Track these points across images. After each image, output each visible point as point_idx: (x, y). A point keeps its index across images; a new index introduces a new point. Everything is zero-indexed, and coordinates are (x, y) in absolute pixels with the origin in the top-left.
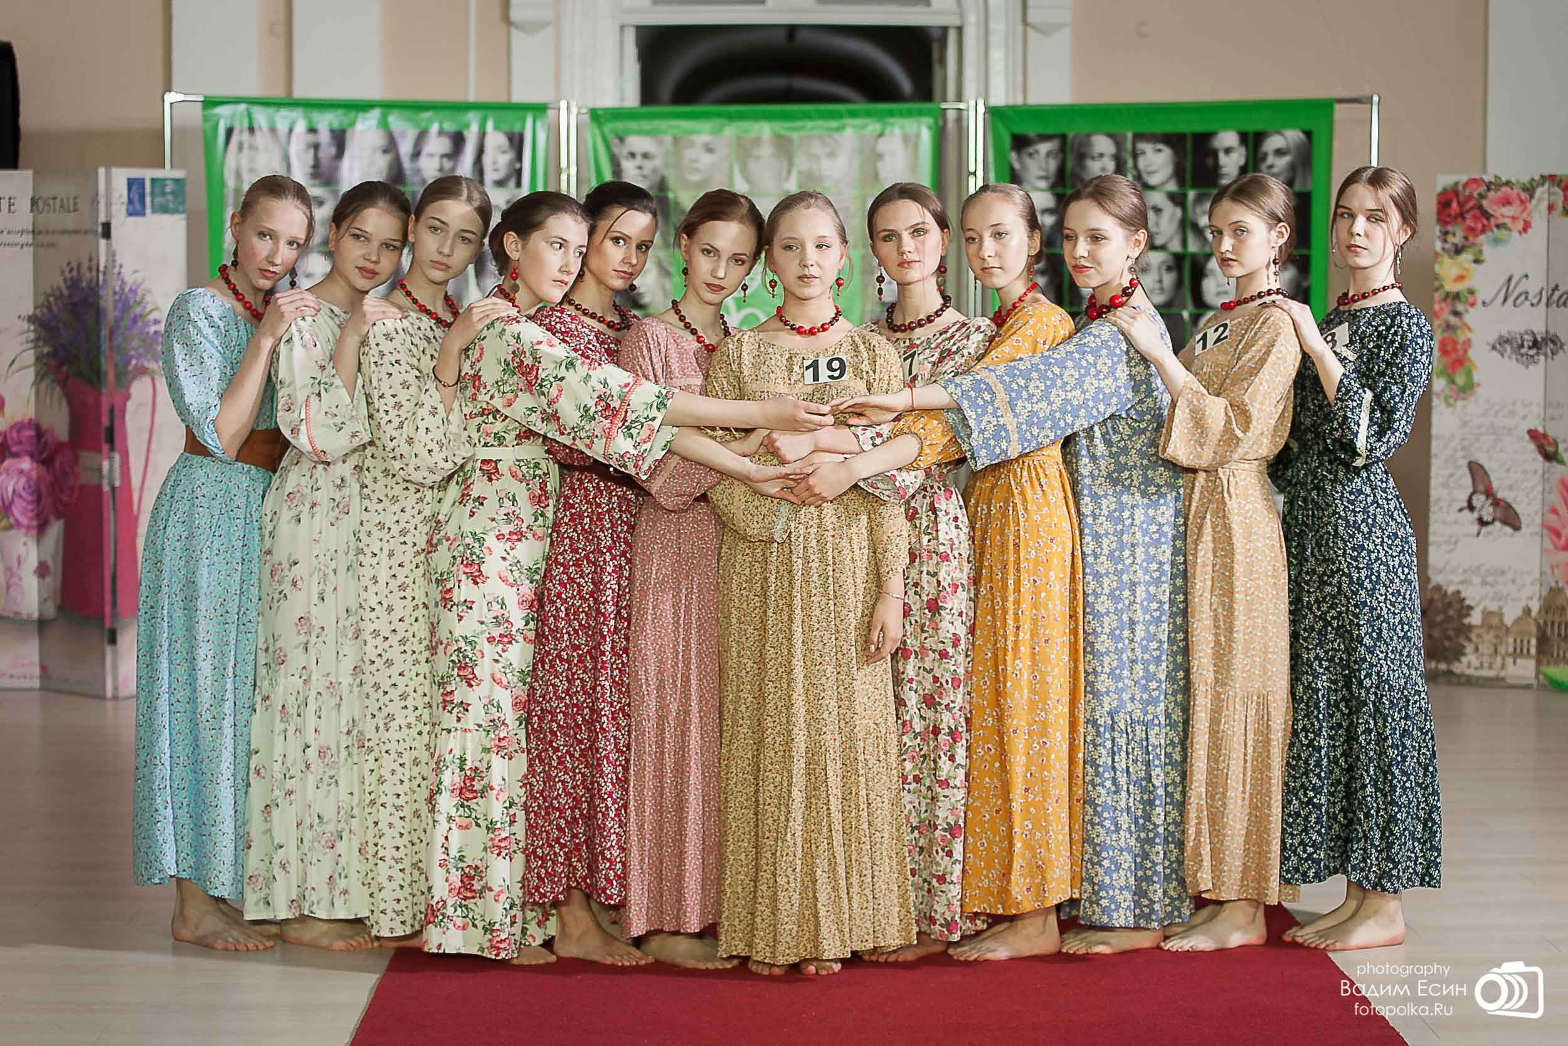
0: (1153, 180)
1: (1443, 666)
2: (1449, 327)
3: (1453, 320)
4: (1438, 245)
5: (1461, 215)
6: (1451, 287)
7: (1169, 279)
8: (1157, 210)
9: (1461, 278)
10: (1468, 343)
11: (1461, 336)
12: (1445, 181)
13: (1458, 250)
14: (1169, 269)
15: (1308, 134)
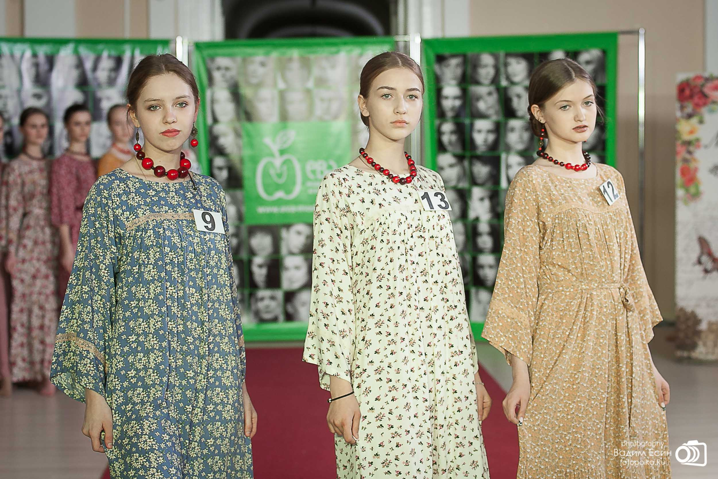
0: (517, 79)
1: (685, 354)
2: (685, 161)
3: (688, 156)
4: (678, 114)
5: (691, 97)
6: (686, 137)
7: (526, 136)
8: (519, 96)
9: (691, 132)
10: (696, 170)
11: (692, 165)
12: (681, 77)
13: (690, 116)
14: (527, 129)
15: (604, 52)
